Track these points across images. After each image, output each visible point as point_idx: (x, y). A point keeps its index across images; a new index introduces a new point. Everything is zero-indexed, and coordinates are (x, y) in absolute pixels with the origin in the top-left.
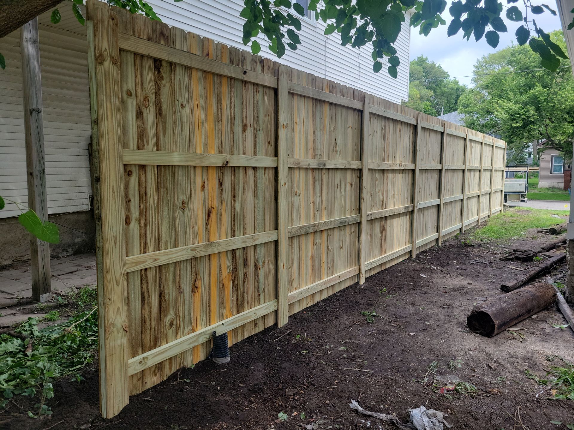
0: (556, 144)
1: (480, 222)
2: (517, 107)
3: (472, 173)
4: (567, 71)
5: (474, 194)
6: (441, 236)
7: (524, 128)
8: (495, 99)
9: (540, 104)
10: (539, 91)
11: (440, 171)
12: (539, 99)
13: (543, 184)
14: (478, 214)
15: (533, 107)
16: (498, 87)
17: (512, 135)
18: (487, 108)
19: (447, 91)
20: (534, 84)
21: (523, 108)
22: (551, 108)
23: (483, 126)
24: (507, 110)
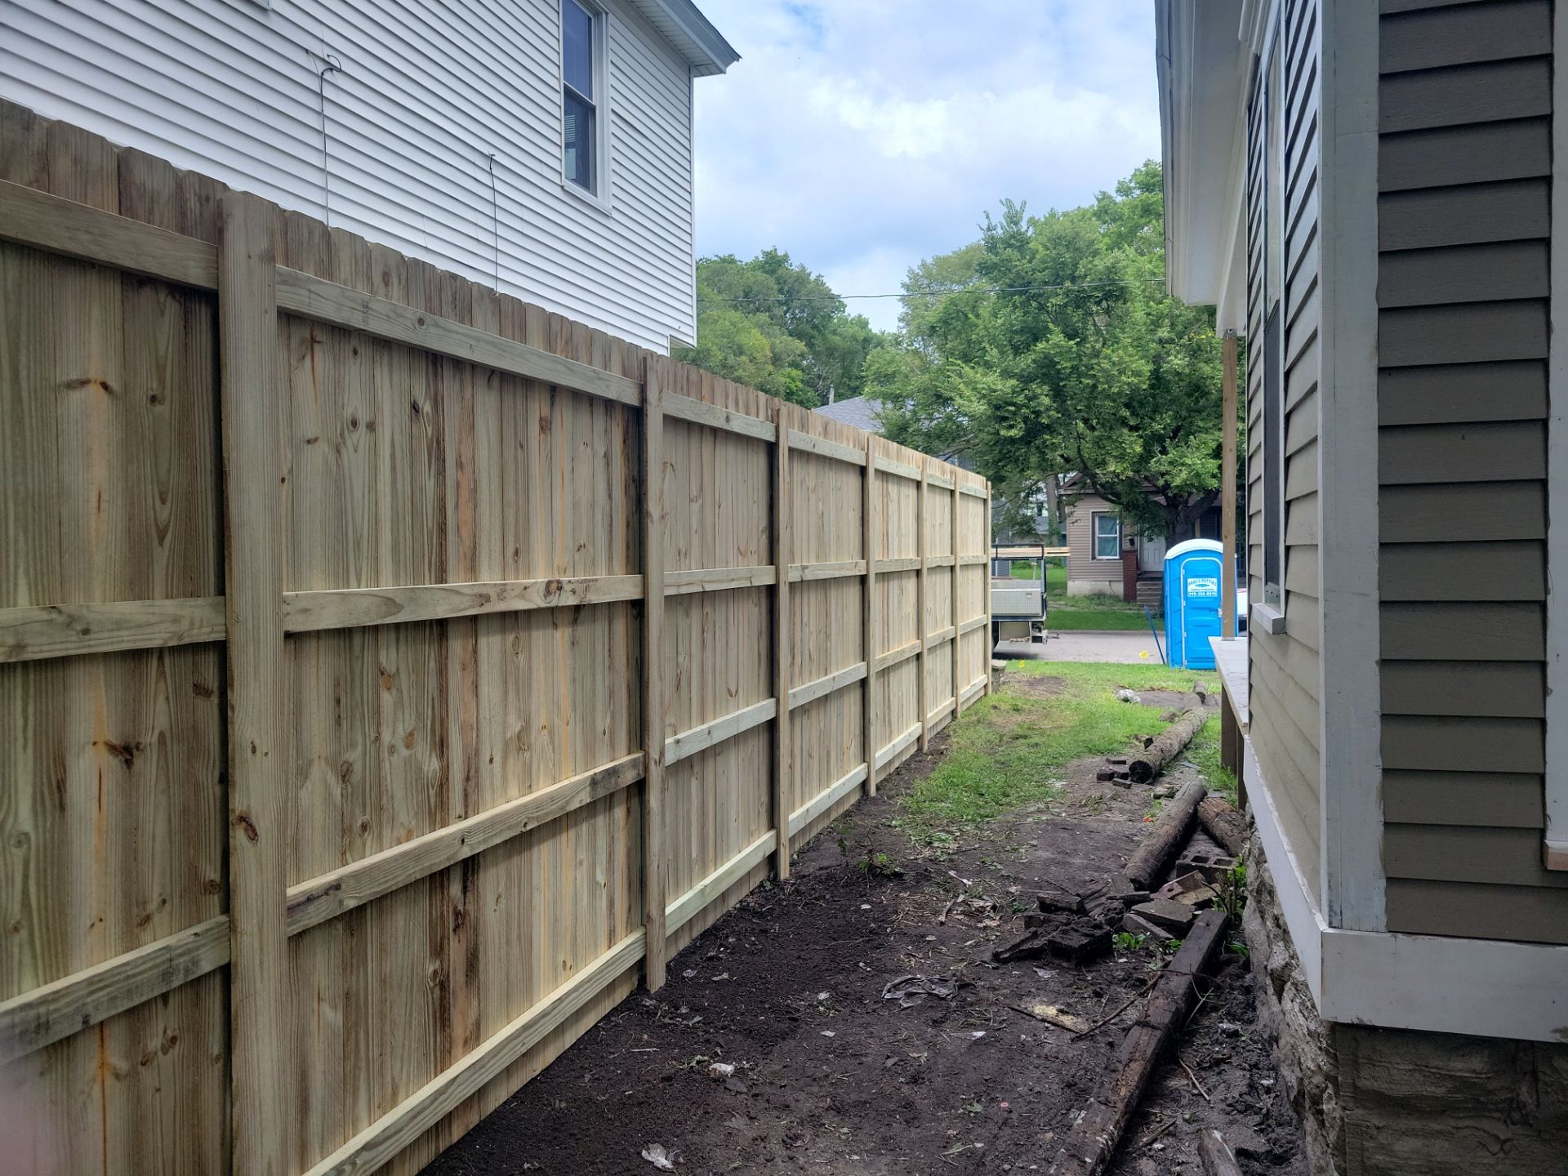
0: (1102, 486)
1: (927, 738)
2: (1008, 385)
3: (894, 585)
4: (1118, 298)
5: (903, 651)
6: (784, 840)
7: (1029, 443)
8: (955, 364)
9: (1062, 380)
10: (1056, 345)
11: (772, 591)
12: (1059, 367)
13: (1078, 586)
14: (920, 716)
15: (1046, 388)
16: (960, 333)
17: (1000, 460)
18: (936, 387)
19: (840, 343)
20: (1047, 327)
21: (1023, 390)
22: (1088, 390)
23: (928, 435)
24: (984, 392)
